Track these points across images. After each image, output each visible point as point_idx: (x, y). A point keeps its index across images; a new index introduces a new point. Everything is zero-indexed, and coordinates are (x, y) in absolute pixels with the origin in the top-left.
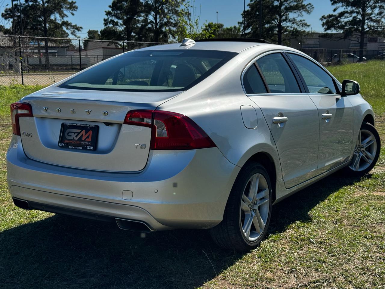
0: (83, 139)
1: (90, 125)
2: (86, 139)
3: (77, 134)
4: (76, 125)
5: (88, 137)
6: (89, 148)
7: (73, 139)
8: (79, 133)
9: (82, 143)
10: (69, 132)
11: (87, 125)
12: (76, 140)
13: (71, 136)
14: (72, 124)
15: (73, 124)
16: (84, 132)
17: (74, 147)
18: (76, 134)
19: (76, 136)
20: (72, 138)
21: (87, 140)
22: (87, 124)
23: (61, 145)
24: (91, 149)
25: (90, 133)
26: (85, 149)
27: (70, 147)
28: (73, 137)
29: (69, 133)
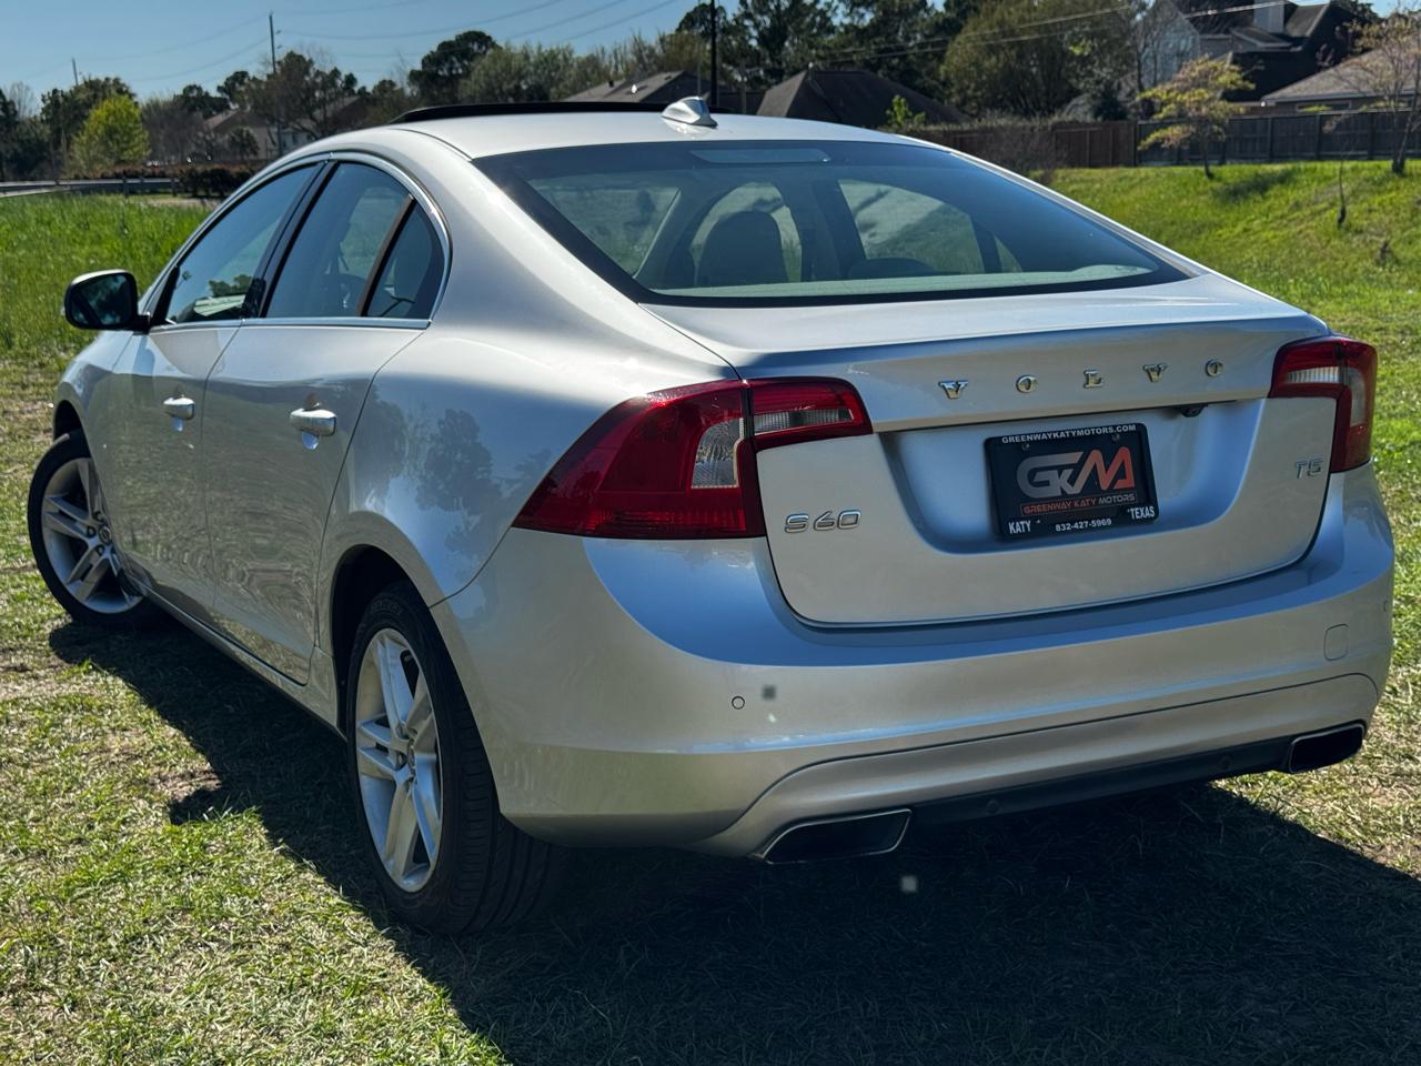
0: (1104, 487)
1: (1114, 427)
2: (1114, 482)
3: (1071, 471)
4: (1055, 435)
5: (1121, 474)
6: (1136, 512)
7: (1059, 494)
8: (1077, 468)
9: (1101, 501)
10: (1033, 473)
11: (1105, 430)
12: (1074, 495)
13: (1046, 483)
14: (1038, 437)
15: (1044, 437)
16: (1096, 457)
17: (1076, 526)
18: (1068, 473)
19: (1072, 481)
20: (1053, 491)
21: (1120, 484)
22: (1101, 425)
23: (1019, 529)
24: (1148, 514)
25: (1124, 455)
26: (1122, 521)
27: (1058, 528)
28: (1058, 484)
29: (1034, 475)
